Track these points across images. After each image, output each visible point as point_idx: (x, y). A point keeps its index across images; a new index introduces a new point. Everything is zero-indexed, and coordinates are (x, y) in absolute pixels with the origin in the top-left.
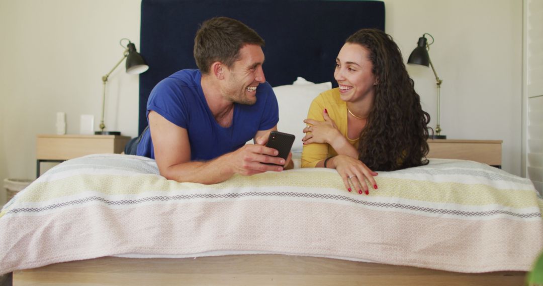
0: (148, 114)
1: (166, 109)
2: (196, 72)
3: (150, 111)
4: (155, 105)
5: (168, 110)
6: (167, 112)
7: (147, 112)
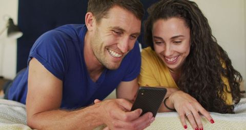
0: (30, 61)
1: (48, 59)
2: (81, 28)
3: (31, 58)
4: (37, 53)
5: (49, 60)
6: (48, 62)
7: (29, 58)
